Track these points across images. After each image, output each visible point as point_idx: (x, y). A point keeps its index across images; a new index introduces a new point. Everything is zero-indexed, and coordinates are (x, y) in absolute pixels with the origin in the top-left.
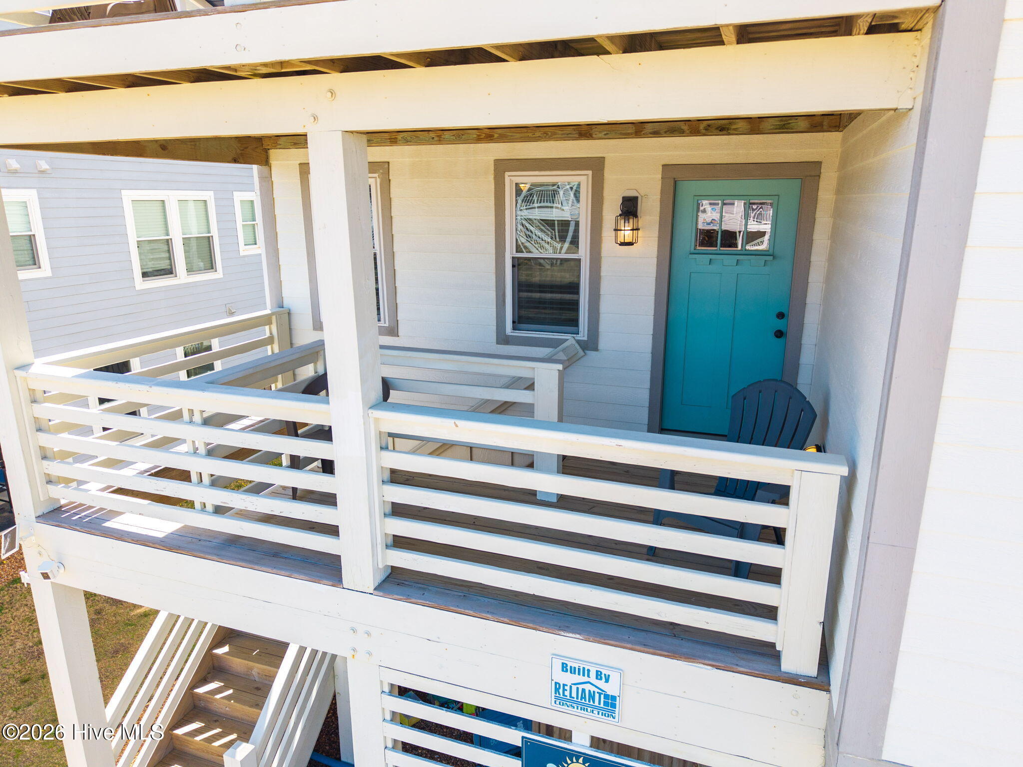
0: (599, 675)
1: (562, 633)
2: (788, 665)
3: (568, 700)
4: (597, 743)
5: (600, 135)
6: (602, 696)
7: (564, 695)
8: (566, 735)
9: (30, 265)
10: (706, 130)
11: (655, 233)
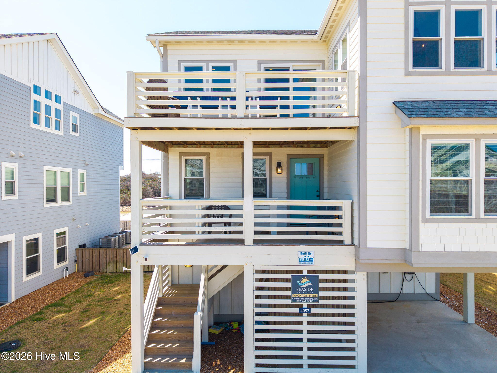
0: (309, 253)
1: (300, 245)
2: (346, 243)
3: (302, 262)
4: (309, 272)
5: (271, 147)
6: (310, 259)
7: (301, 261)
8: (301, 272)
9: (10, 194)
10: (297, 146)
11: (286, 171)
